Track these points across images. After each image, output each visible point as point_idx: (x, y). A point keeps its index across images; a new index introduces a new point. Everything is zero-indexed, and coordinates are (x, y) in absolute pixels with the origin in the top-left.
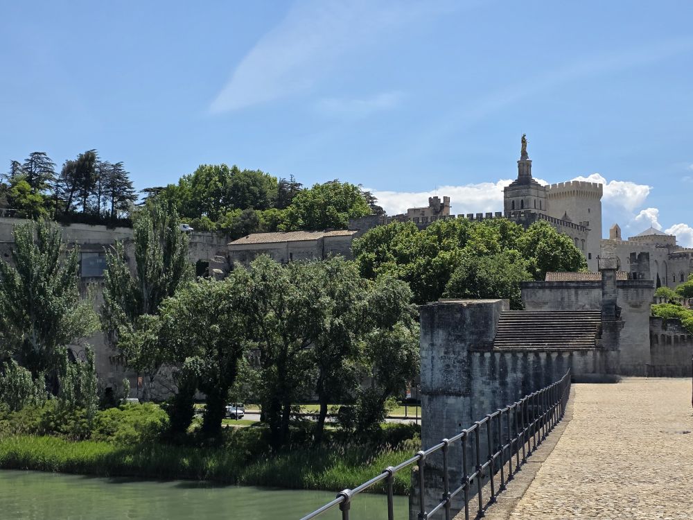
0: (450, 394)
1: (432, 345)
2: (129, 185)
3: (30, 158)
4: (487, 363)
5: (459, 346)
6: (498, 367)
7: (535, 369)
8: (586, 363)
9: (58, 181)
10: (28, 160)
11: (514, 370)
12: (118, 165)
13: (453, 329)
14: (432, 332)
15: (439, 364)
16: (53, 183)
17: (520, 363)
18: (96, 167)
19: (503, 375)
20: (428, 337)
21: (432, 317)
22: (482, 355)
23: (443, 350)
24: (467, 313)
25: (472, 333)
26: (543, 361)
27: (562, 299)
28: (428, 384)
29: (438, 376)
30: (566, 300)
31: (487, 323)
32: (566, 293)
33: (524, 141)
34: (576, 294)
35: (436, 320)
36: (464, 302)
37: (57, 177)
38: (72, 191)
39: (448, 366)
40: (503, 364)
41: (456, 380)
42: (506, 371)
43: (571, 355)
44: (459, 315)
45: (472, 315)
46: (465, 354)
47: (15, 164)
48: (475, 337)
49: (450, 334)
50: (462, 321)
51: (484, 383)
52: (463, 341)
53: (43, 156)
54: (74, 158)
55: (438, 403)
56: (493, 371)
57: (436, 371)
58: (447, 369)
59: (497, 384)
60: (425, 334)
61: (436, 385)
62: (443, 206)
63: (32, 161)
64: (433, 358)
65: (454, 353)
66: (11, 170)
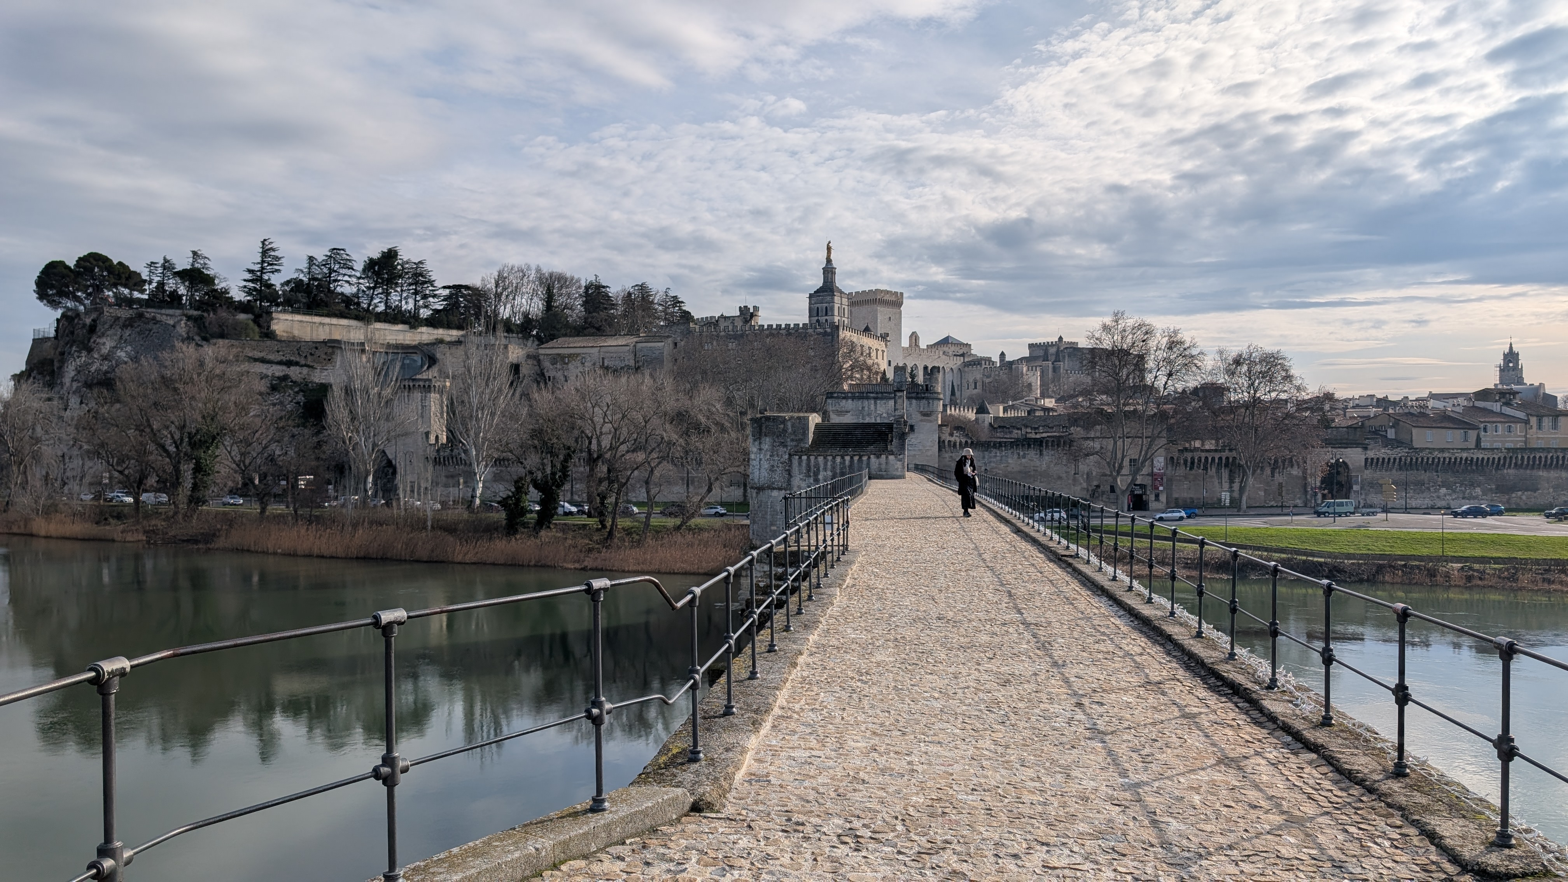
0: (774, 489)
1: (760, 449)
2: (431, 283)
3: (329, 254)
4: (804, 464)
5: (782, 450)
6: (812, 467)
7: (841, 469)
8: (880, 464)
9: (359, 278)
10: (327, 256)
11: (825, 469)
12: (420, 262)
13: (777, 437)
14: (760, 439)
15: (766, 465)
16: (354, 280)
17: (829, 464)
18: (398, 264)
19: (816, 474)
20: (757, 443)
21: (760, 427)
22: (800, 458)
23: (769, 453)
24: (789, 424)
25: (792, 440)
26: (847, 463)
27: (863, 408)
28: (756, 480)
29: (764, 473)
30: (866, 409)
31: (804, 432)
32: (866, 402)
33: (829, 249)
34: (875, 404)
35: (764, 430)
36: (787, 415)
37: (358, 275)
38: (374, 288)
39: (773, 466)
40: (817, 466)
41: (778, 477)
42: (818, 470)
43: (869, 458)
44: (782, 426)
45: (793, 426)
46: (787, 457)
47: (311, 259)
48: (794, 443)
49: (775, 441)
50: (785, 430)
51: (801, 479)
52: (786, 446)
53: (342, 252)
54: (376, 255)
55: (763, 496)
56: (809, 470)
57: (763, 470)
58: (772, 469)
59: (811, 480)
60: (755, 440)
61: (763, 481)
62: (752, 315)
63: (330, 257)
64: (760, 460)
65: (778, 455)
66: (306, 265)
